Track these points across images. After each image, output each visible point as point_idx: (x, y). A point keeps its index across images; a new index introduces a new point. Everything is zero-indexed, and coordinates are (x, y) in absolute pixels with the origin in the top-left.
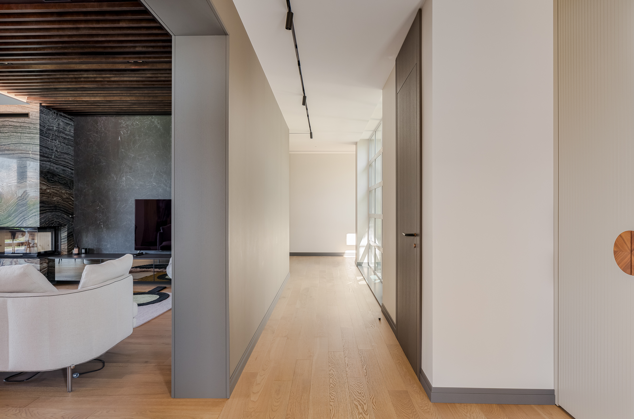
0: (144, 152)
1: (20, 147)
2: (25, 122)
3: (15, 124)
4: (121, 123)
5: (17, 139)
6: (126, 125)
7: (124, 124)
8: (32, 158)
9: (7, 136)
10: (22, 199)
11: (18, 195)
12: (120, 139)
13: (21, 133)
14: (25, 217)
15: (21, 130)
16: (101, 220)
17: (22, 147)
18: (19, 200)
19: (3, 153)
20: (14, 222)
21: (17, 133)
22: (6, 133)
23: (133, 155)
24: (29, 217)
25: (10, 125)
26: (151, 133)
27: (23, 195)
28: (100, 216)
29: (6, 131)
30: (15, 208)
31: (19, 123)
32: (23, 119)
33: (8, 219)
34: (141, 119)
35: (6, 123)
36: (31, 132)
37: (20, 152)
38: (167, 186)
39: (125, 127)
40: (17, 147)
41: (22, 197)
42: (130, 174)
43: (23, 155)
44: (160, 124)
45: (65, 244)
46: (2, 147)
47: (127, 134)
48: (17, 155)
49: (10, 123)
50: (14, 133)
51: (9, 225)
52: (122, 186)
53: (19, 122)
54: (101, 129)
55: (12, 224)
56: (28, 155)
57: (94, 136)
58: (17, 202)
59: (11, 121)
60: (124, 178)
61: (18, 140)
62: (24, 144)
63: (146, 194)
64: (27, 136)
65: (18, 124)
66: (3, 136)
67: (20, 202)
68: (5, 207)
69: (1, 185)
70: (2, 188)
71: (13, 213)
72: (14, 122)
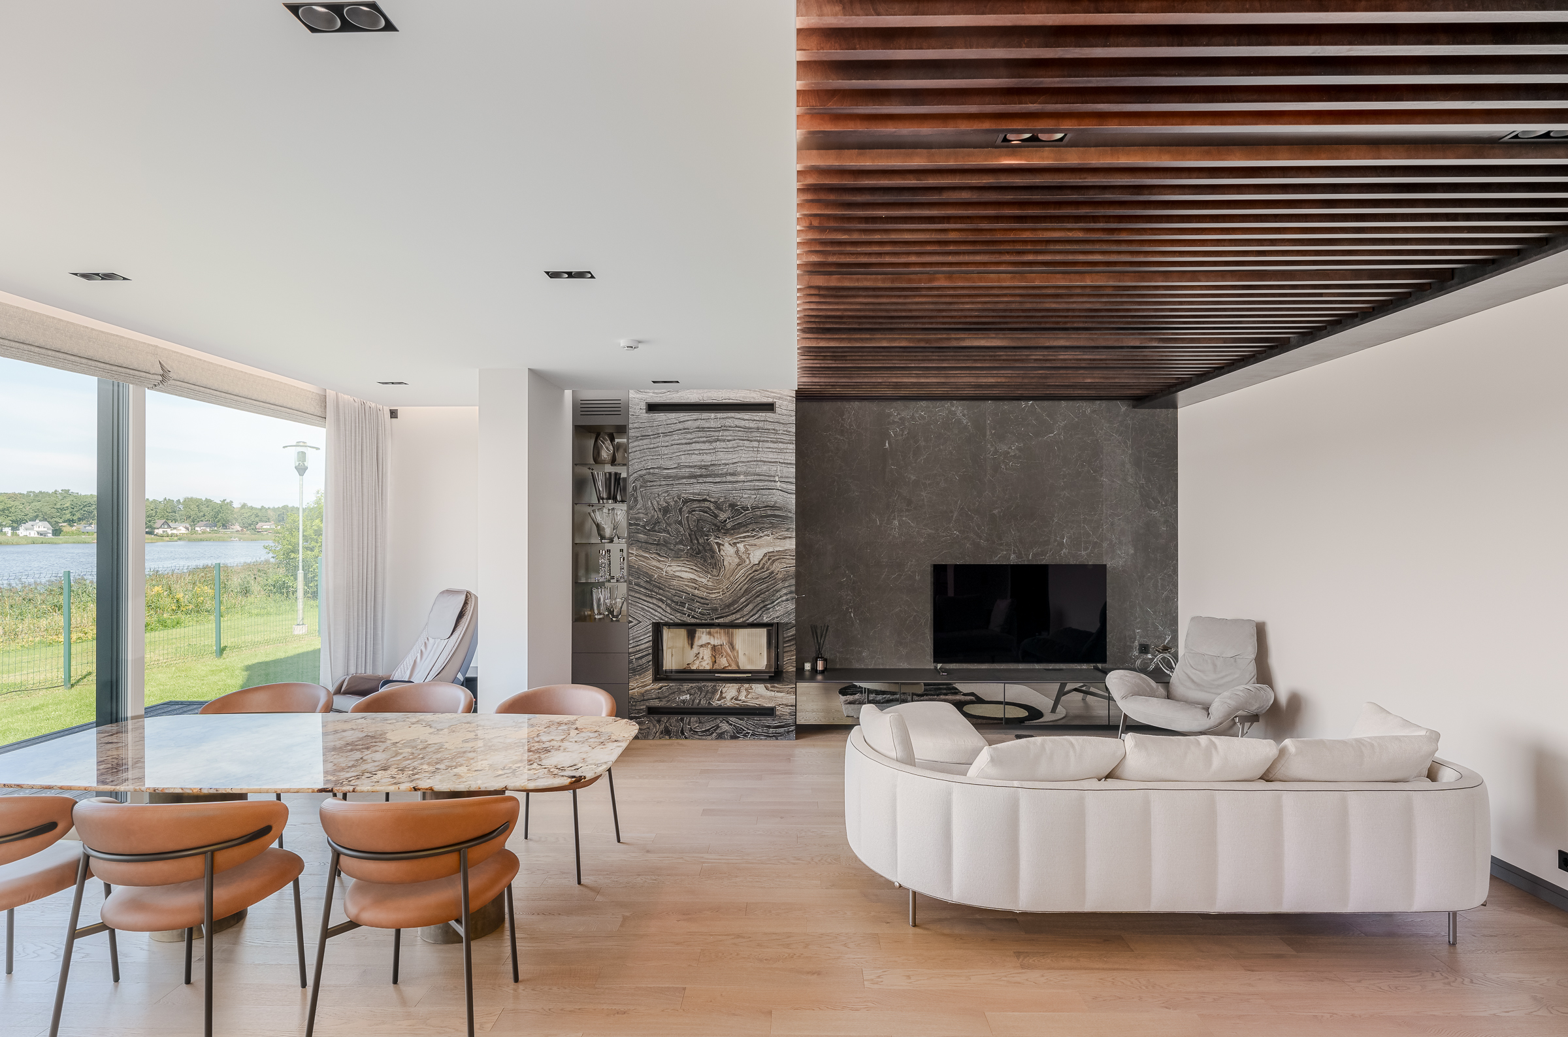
0: (935, 472)
1: (757, 469)
2: (767, 421)
3: (747, 424)
4: (890, 415)
5: (751, 452)
6: (900, 419)
7: (897, 415)
8: (780, 490)
9: (731, 448)
10: (761, 569)
11: (752, 561)
12: (887, 445)
13: (759, 441)
14: (767, 603)
15: (758, 435)
16: (850, 603)
17: (761, 469)
18: (754, 572)
19: (724, 479)
20: (745, 613)
21: (751, 441)
22: (728, 441)
23: (913, 478)
24: (775, 603)
25: (736, 427)
26: (949, 434)
27: (763, 561)
28: (847, 595)
29: (730, 438)
30: (746, 586)
31: (755, 422)
32: (764, 414)
33: (732, 608)
34: (929, 407)
35: (729, 422)
36: (779, 440)
37: (758, 478)
38: (980, 538)
39: (898, 422)
40: (750, 468)
41: (761, 565)
42: (907, 513)
43: (762, 484)
44: (967, 417)
45: (791, 651)
46: (721, 468)
47: (902, 435)
48: (750, 484)
49: (737, 422)
50: (745, 442)
51: (735, 620)
52: (891, 537)
53: (755, 420)
54: (851, 425)
55: (740, 618)
56: (773, 483)
57: (836, 438)
58: (751, 574)
59: (739, 419)
60: (896, 522)
61: (753, 455)
62: (764, 462)
63: (940, 553)
64: (770, 448)
65: (752, 425)
66: (723, 448)
67: (758, 575)
68: (726, 583)
69: (720, 542)
70: (721, 547)
71: (743, 596)
72: (744, 420)
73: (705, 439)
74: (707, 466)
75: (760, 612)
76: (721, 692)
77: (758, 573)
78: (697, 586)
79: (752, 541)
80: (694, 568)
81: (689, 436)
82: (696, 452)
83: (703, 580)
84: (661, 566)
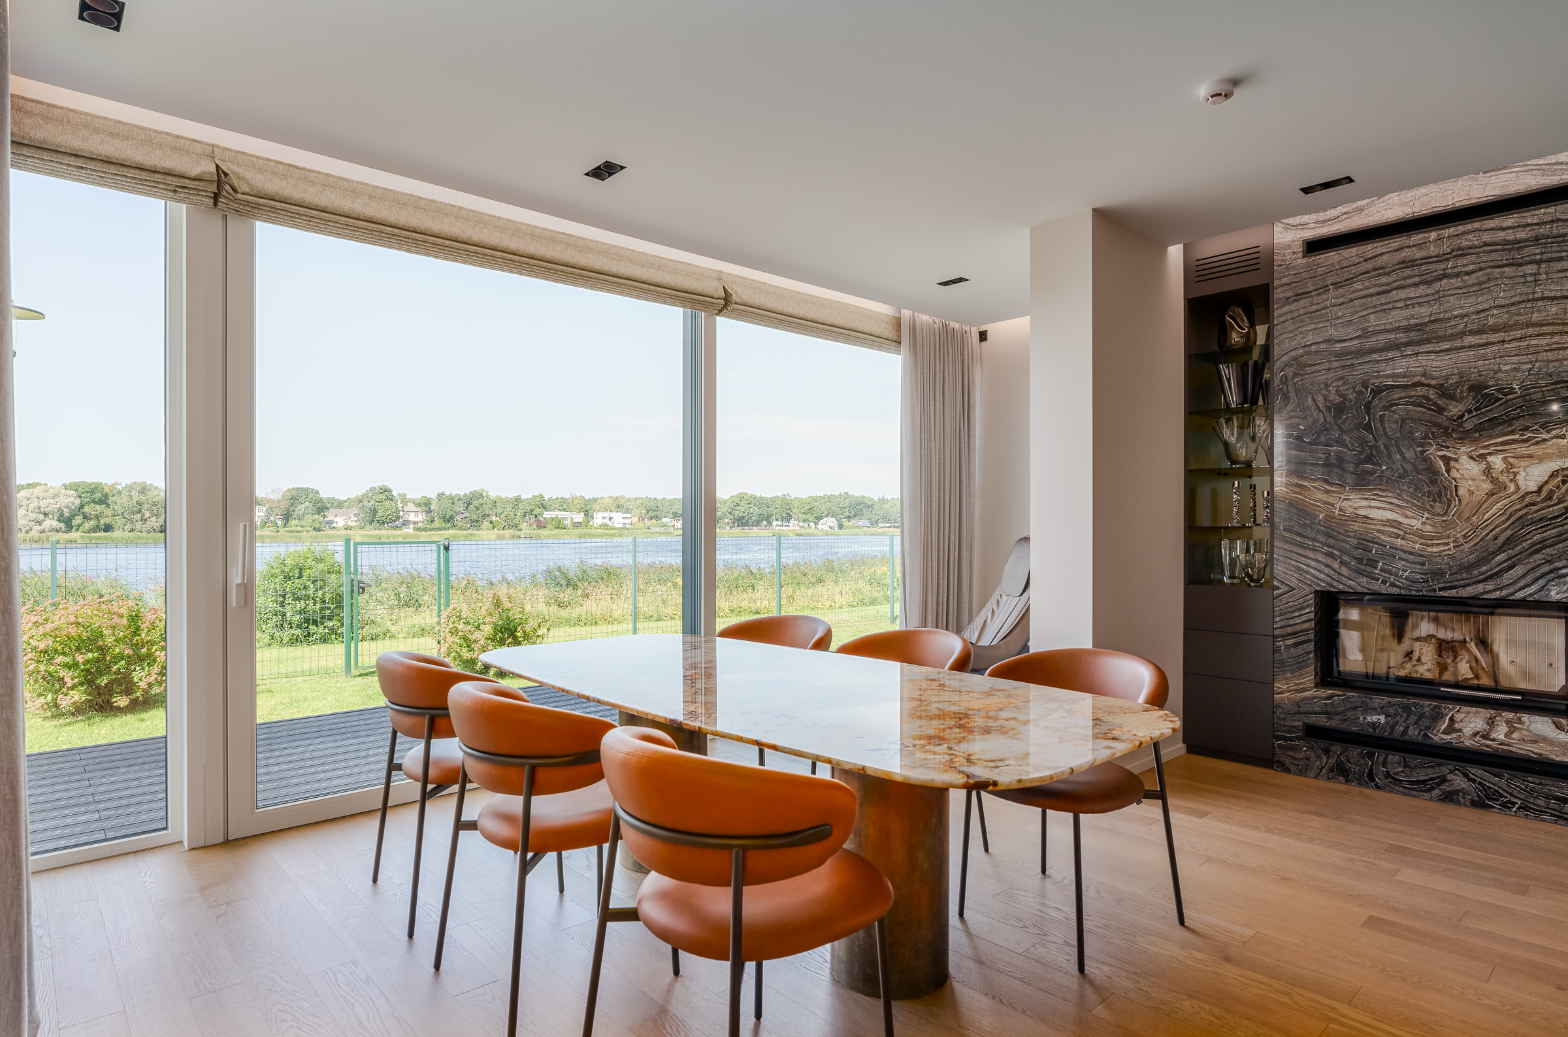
1: (1535, 315)
3: (1510, 236)
5: (1519, 286)
9: (1473, 285)
10: (1544, 500)
11: (1523, 487)
13: (1539, 262)
14: (1558, 564)
17: (1544, 314)
18: (1527, 506)
19: (1458, 343)
20: (1506, 582)
21: (1521, 265)
22: (1468, 273)
25: (1486, 245)
27: (1550, 486)
29: (1471, 268)
30: (1509, 532)
31: (1528, 229)
32: (1550, 210)
33: (1476, 572)
35: (1471, 240)
41: (1544, 494)
43: (1546, 342)
46: (1452, 323)
48: (1517, 344)
49: (1486, 237)
50: (1507, 269)
51: (1482, 594)
53: (1528, 225)
55: (1495, 590)
58: (1520, 510)
59: (1492, 229)
61: (1524, 289)
62: (1553, 299)
65: (1521, 234)
66: (1456, 288)
67: (1536, 512)
68: (1461, 529)
69: (1449, 454)
70: (1452, 463)
71: (1500, 550)
72: (1503, 229)
73: (1417, 279)
74: (1422, 324)
75: (1541, 582)
76: (1452, 720)
77: (1536, 508)
78: (1401, 533)
79: (1523, 450)
80: (1396, 501)
81: (1384, 279)
82: (1400, 305)
83: (1413, 522)
84: (1330, 500)
